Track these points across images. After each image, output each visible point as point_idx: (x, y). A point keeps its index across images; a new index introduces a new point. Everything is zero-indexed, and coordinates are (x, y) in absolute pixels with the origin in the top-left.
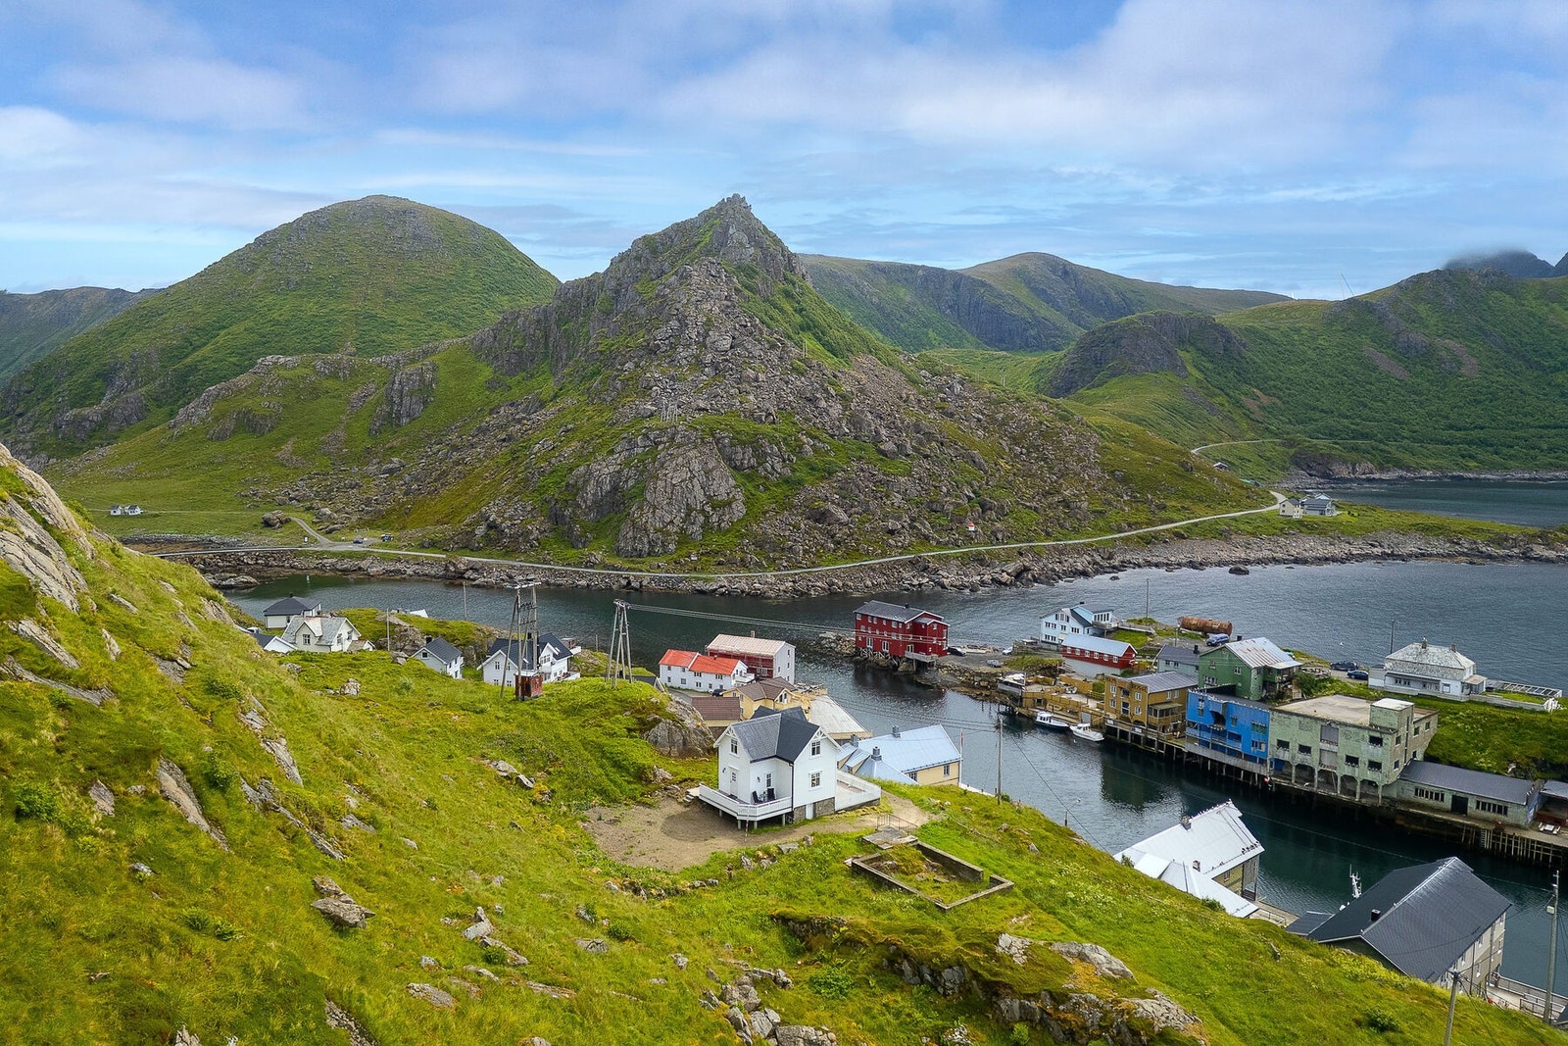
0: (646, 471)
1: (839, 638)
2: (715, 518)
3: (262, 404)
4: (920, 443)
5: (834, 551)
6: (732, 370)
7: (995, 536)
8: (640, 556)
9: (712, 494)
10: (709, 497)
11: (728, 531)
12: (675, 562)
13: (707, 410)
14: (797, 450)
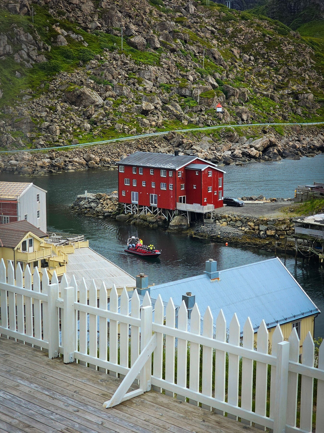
1: (99, 198)
4: (167, 38)
5: (91, 130)
7: (241, 117)
14: (52, 39)
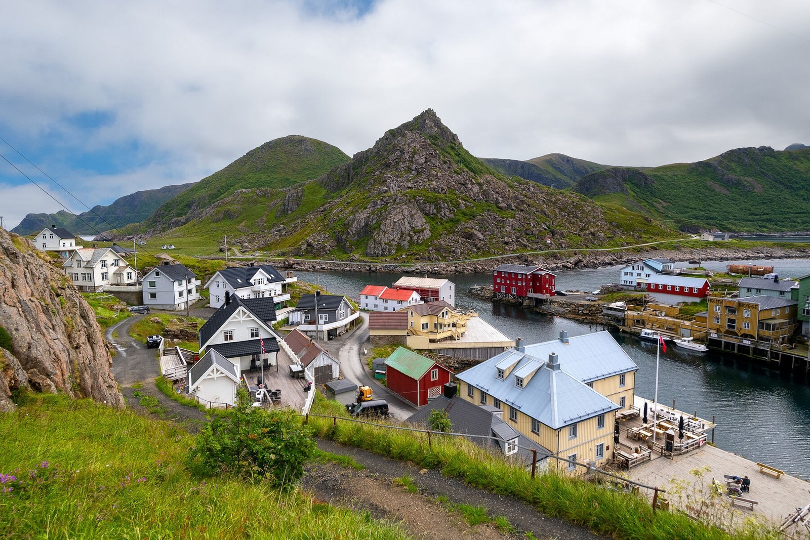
0: (381, 216)
1: (483, 288)
2: (415, 238)
3: (233, 208)
4: (519, 204)
5: (477, 253)
6: (425, 171)
7: (561, 246)
8: (377, 256)
9: (414, 226)
10: (413, 228)
11: (422, 244)
12: (395, 259)
13: (412, 188)
14: (457, 206)
